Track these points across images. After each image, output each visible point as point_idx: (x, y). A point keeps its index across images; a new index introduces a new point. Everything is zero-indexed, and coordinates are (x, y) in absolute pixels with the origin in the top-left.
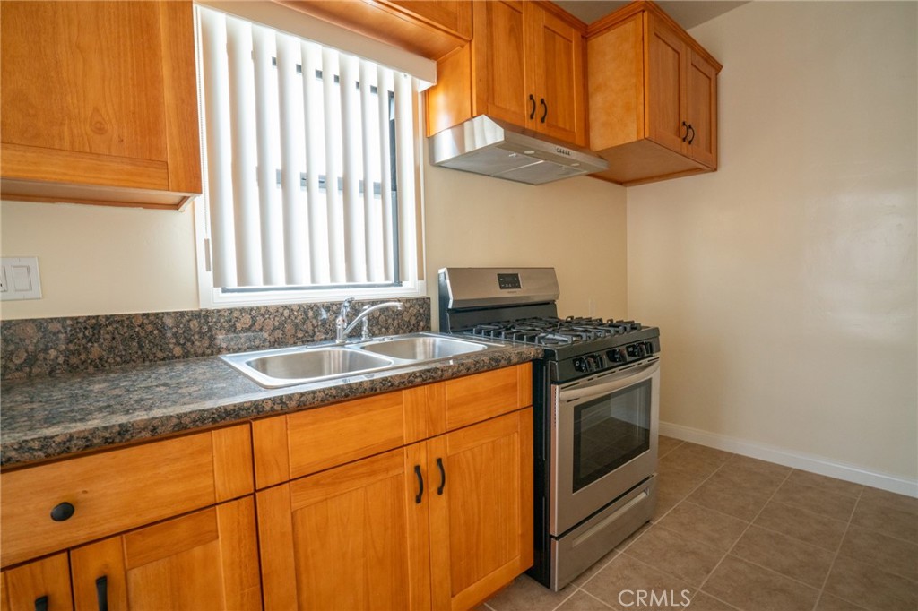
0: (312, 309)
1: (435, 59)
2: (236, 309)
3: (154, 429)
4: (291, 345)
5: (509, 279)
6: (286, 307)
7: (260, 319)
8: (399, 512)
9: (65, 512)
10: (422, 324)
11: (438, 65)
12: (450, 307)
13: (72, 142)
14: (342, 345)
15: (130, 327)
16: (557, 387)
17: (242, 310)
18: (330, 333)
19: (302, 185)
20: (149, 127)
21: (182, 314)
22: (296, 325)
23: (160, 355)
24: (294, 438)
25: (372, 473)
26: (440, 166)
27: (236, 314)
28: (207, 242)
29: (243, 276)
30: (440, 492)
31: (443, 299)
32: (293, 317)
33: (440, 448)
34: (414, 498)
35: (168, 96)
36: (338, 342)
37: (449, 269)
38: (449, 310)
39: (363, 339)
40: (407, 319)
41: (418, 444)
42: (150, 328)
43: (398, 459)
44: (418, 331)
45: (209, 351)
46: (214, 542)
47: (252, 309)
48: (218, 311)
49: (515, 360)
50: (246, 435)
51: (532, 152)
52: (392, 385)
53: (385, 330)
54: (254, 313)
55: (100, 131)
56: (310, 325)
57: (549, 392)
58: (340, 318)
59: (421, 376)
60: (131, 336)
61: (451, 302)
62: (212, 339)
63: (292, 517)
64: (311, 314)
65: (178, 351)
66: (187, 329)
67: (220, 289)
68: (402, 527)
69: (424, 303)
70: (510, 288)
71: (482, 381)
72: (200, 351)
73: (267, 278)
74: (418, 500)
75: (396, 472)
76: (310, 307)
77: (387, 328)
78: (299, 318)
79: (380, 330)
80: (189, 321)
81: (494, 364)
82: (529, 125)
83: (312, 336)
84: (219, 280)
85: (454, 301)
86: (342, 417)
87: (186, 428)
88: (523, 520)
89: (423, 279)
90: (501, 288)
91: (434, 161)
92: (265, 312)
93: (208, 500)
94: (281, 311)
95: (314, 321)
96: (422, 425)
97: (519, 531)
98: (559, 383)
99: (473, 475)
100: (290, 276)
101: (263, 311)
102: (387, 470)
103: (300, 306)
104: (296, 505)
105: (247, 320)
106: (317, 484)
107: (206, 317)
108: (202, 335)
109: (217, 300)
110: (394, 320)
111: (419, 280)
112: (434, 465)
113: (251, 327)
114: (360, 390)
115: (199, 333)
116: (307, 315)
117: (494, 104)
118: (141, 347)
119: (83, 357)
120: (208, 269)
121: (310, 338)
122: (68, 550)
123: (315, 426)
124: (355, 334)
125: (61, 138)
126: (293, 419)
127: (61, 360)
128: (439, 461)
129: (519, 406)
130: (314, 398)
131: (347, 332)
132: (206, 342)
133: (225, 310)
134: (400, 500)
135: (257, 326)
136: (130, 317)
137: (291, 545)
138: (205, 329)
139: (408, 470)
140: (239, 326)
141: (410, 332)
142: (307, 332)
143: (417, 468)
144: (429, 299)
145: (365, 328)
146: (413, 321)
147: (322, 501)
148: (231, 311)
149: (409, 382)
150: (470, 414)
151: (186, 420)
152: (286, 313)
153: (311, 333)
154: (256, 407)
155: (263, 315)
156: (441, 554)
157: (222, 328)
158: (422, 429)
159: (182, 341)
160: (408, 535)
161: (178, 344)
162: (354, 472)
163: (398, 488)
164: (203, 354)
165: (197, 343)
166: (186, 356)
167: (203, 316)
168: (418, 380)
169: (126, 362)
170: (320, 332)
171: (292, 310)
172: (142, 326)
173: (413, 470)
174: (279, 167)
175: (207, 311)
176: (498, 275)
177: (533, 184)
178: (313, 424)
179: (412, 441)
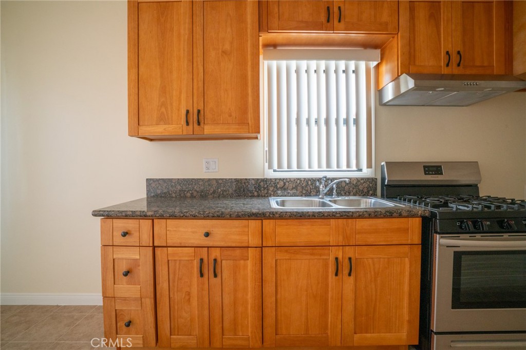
0: (310, 180)
1: (380, 48)
2: (278, 179)
3: (230, 215)
4: (300, 196)
5: (434, 169)
6: (298, 179)
7: (287, 184)
8: (326, 278)
9: (207, 235)
10: (371, 192)
11: (381, 51)
12: (386, 183)
13: (223, 121)
14: (323, 198)
15: (241, 183)
16: (438, 236)
17: (280, 179)
18: (317, 193)
19: (316, 124)
20: (244, 111)
21: (258, 179)
22: (303, 187)
23: (250, 195)
24: (278, 230)
25: (312, 254)
26: (385, 105)
27: (278, 181)
28: (266, 151)
29: (280, 165)
30: (350, 275)
31: (383, 179)
32: (301, 184)
33: (350, 252)
34: (334, 274)
35: (250, 99)
36: (320, 197)
37: (386, 162)
38: (386, 185)
39: (333, 197)
40: (361, 189)
41: (338, 247)
42: (247, 184)
43: (326, 252)
44: (368, 196)
45: (266, 195)
46: (247, 261)
47: (284, 179)
48: (271, 179)
49: (404, 214)
50: (260, 224)
51: (442, 89)
52: (323, 215)
53: (348, 193)
54: (285, 181)
55: (230, 116)
56: (309, 188)
57: (432, 238)
58: (322, 186)
59: (339, 213)
60: (241, 187)
61: (386, 181)
62: (268, 190)
63: (276, 262)
64: (310, 183)
65: (256, 194)
66: (259, 186)
67: (272, 170)
68: (327, 285)
69: (373, 181)
70: (432, 174)
71: (380, 223)
72: (263, 195)
73: (289, 166)
74: (336, 275)
75: (325, 257)
76: (309, 180)
77: (349, 193)
78: (304, 184)
79: (345, 193)
80: (260, 182)
81: (388, 214)
82: (445, 71)
83: (310, 193)
84: (270, 167)
85: (388, 180)
86: (300, 226)
87: (240, 217)
88: (410, 312)
89: (371, 167)
90: (425, 174)
91: (382, 102)
92: (290, 180)
93: (246, 245)
94: (296, 180)
95: (311, 186)
96: (341, 238)
97: (406, 317)
98: (439, 234)
99: (373, 273)
100: (299, 166)
101: (288, 180)
102: (321, 255)
103: (305, 179)
104: (278, 257)
105: (282, 183)
106: (286, 251)
107: (266, 181)
108: (265, 188)
109: (271, 174)
110: (353, 189)
111: (367, 168)
112: (347, 261)
113: (283, 187)
114: (307, 215)
115: (264, 187)
116: (308, 183)
117: (415, 65)
118: (244, 191)
119: (227, 193)
120: (266, 162)
121: (308, 194)
122: (208, 247)
123: (287, 227)
124: (330, 193)
125: (220, 120)
126: (279, 222)
127: (221, 193)
128: (350, 259)
129: (409, 242)
130: (286, 215)
131: (325, 192)
132: (266, 191)
133: (273, 179)
134: (327, 272)
135: (286, 187)
136: (241, 179)
137: (275, 273)
138: (266, 186)
139: (332, 259)
140: (278, 186)
141: (363, 196)
142: (307, 191)
143: (337, 259)
144: (376, 179)
145: (334, 191)
146: (365, 190)
147: (289, 259)
148: (276, 179)
149: (333, 215)
150: (371, 239)
151: (240, 214)
152: (298, 181)
153: (309, 192)
154: (263, 214)
155: (288, 182)
156: (349, 308)
157: (272, 186)
158: (340, 240)
159: (257, 190)
160: (330, 290)
161: (256, 191)
162: (304, 251)
163: (326, 266)
164: (264, 196)
165: (262, 191)
166: (258, 196)
167: (265, 181)
168: (338, 215)
169: (239, 196)
170: (314, 191)
171: (301, 181)
172: (245, 183)
173: (334, 259)
174: (307, 117)
175: (267, 179)
176: (424, 166)
177: (463, 106)
178: (286, 225)
179: (335, 245)
